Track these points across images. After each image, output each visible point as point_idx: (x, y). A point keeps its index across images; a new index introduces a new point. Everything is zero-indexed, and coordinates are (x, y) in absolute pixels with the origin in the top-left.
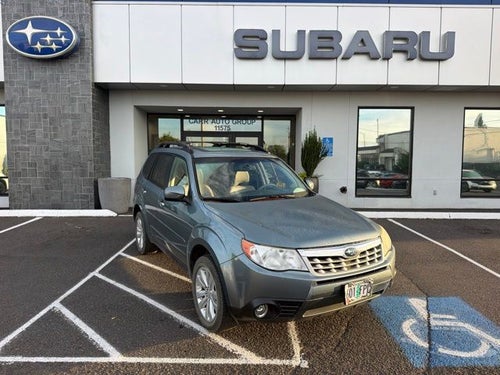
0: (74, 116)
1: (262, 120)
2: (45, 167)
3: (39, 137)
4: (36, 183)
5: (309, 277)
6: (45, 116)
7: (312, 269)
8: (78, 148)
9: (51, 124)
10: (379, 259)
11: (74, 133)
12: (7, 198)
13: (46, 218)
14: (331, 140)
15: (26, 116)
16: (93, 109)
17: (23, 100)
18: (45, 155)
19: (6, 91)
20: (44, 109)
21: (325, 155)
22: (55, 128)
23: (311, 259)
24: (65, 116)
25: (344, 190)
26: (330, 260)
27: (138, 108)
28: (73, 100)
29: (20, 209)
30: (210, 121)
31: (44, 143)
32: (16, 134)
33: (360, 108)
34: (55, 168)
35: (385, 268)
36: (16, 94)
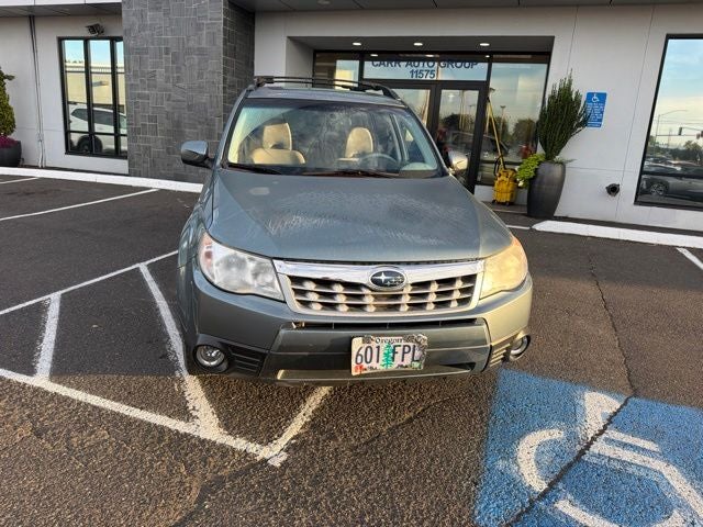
0: (201, 52)
1: (490, 62)
2: (166, 121)
3: (160, 80)
4: (157, 143)
5: (281, 311)
6: (167, 51)
7: (292, 299)
8: (204, 98)
9: (173, 62)
10: (463, 302)
11: (200, 75)
12: (126, 162)
13: (162, 191)
14: (602, 97)
15: (146, 51)
16: (225, 41)
17: (143, 28)
18: (166, 106)
19: (124, 15)
20: (166, 41)
21: (584, 124)
22: (178, 69)
23: (295, 280)
24: (189, 52)
25: (613, 190)
26: (338, 289)
27: (294, 40)
28: (199, 27)
29: (140, 176)
30: (403, 64)
31: (166, 90)
32: (135, 76)
33: (670, 37)
34: (178, 124)
35: (471, 322)
36: (134, 18)
